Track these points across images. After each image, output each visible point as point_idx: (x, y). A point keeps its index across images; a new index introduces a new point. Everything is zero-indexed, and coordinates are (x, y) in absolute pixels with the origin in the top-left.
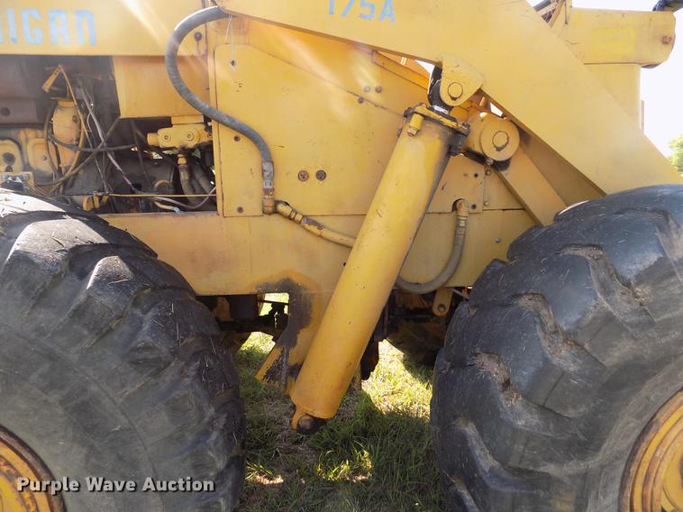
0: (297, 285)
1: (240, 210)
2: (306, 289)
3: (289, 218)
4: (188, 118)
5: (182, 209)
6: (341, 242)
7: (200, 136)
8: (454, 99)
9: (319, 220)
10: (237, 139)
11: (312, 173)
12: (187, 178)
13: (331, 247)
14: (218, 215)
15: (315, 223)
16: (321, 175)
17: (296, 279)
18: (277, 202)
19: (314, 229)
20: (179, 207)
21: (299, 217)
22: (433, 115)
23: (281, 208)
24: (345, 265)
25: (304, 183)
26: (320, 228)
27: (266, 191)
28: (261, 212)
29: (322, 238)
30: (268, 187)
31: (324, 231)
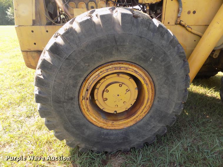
1: (169, 23)
3: (183, 26)
11: (192, 11)
13: (192, 35)
15: (189, 27)
16: (194, 12)
18: (181, 21)
21: (186, 26)
24: (195, 41)
25: (189, 15)
26: (191, 29)
27: (178, 17)
28: (174, 24)
29: (191, 32)
30: (180, 16)
31: (192, 30)
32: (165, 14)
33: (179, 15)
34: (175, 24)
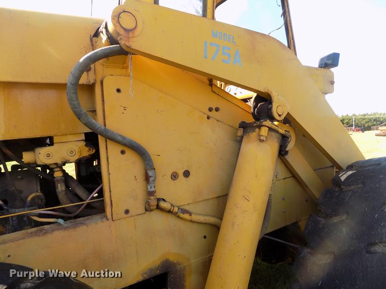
0: (174, 263)
1: (127, 212)
2: (179, 264)
3: (169, 212)
4: (70, 136)
5: (65, 219)
6: (205, 221)
7: (81, 152)
8: (280, 116)
9: (187, 208)
10: (123, 152)
11: (181, 173)
12: (64, 188)
13: (195, 226)
14: (108, 220)
15: (185, 211)
16: (187, 174)
17: (172, 259)
18: (159, 200)
19: (186, 216)
20: (62, 218)
21: (176, 209)
22: (274, 127)
23: (162, 204)
24: (205, 237)
25: (175, 181)
26: (191, 215)
27: (151, 194)
28: (143, 211)
29: (191, 221)
30: (153, 189)
31: (193, 216)
32: (110, 191)
33: (150, 190)
34: (146, 210)
